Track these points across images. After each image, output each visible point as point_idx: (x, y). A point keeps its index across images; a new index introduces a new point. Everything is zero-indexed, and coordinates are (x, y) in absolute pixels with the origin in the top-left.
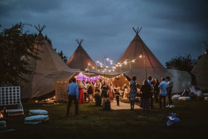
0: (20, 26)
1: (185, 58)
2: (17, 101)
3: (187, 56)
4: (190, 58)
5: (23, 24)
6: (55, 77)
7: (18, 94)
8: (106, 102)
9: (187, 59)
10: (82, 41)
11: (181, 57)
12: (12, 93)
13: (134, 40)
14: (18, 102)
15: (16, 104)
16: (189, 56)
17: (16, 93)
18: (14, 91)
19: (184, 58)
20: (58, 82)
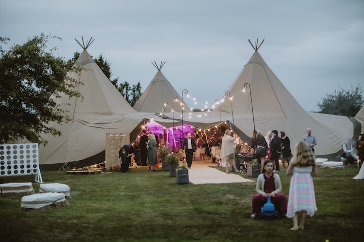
0: (40, 41)
1: (350, 94)
2: (33, 169)
3: (355, 89)
4: (359, 93)
5: (47, 36)
6: (107, 127)
7: (34, 156)
8: (181, 170)
9: (353, 94)
10: (162, 64)
11: (343, 90)
12: (25, 154)
13: (250, 62)
14: (35, 171)
15: (31, 173)
16: (357, 89)
17: (31, 154)
18: (28, 152)
19: (348, 93)
20: (111, 135)
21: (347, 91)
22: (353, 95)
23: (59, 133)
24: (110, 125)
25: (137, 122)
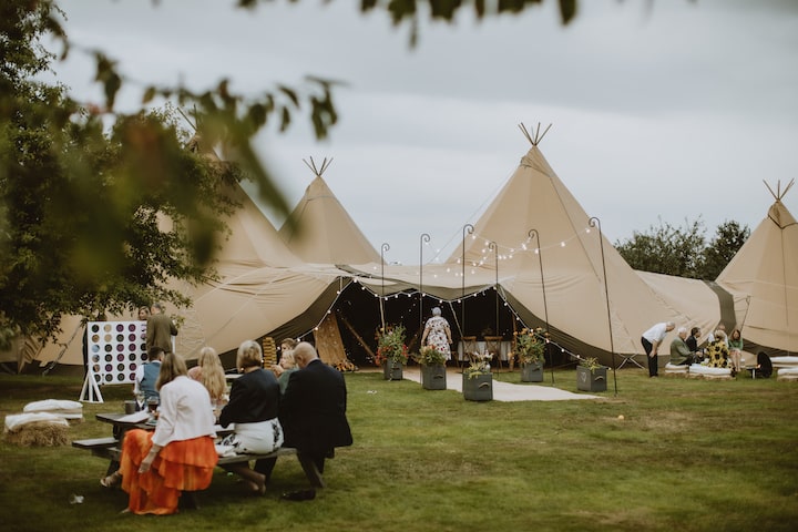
1: (682, 233)
3: (692, 227)
4: (699, 234)
6: (260, 293)
9: (689, 235)
11: (668, 227)
16: (696, 224)
19: (677, 232)
21: (677, 229)
22: (687, 237)
23: (187, 302)
24: (264, 287)
25: (324, 282)
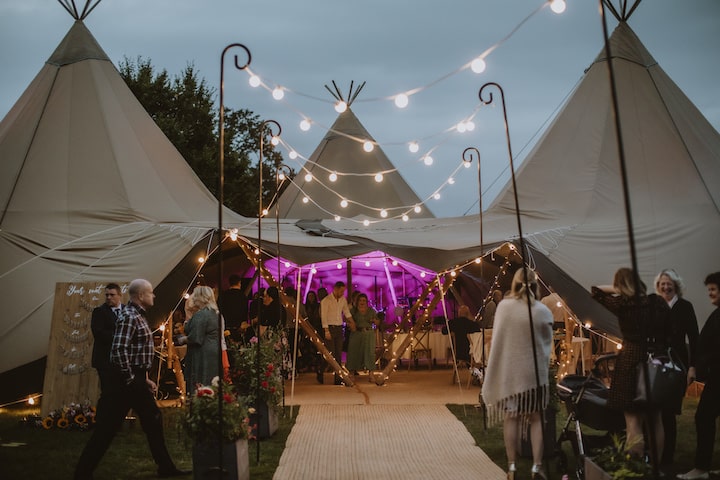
20: (73, 289)
24: (107, 254)
25: (187, 242)
